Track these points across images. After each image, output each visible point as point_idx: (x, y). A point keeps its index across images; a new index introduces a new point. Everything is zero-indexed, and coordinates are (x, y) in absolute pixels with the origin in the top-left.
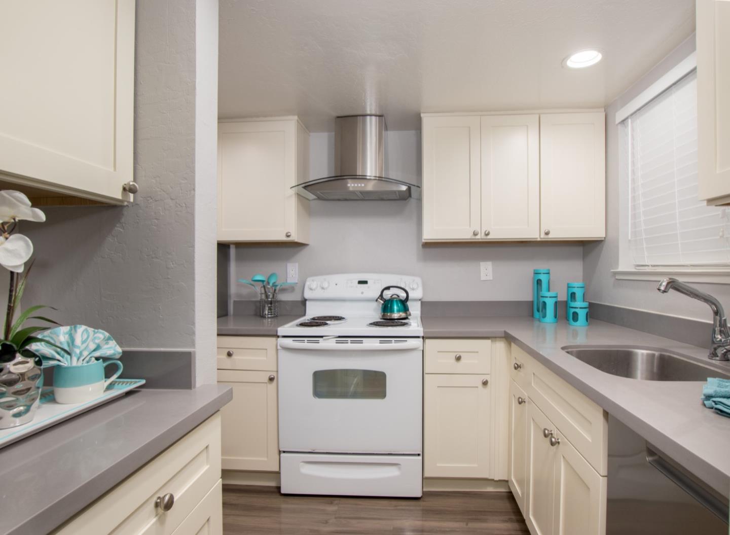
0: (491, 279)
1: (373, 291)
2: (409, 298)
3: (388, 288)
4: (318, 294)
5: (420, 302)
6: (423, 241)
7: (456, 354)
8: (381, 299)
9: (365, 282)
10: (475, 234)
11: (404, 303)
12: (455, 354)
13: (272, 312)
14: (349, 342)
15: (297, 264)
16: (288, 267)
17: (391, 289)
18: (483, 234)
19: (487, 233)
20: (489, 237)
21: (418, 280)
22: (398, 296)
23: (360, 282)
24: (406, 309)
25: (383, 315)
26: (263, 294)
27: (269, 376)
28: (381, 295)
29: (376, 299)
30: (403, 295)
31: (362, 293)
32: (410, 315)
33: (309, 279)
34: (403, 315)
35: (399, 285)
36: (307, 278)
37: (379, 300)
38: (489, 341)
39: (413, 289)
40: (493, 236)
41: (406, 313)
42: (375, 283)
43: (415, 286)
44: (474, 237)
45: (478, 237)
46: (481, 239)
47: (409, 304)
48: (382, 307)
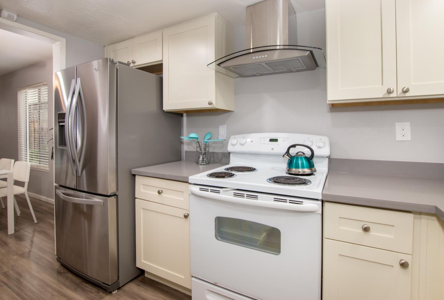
0: (410, 139)
1: (281, 147)
2: (314, 155)
3: (294, 146)
4: (238, 148)
5: (327, 160)
6: (328, 102)
7: (364, 223)
8: (287, 155)
9: (276, 140)
10: (389, 92)
11: (310, 160)
12: (362, 224)
13: (204, 161)
14: (245, 195)
15: (226, 126)
16: (219, 128)
17: (297, 146)
18: (400, 91)
19: (405, 90)
20: (407, 94)
21: (326, 139)
22: (304, 154)
23: (271, 140)
24: (311, 166)
25: (289, 170)
26: (198, 147)
27: (184, 213)
28: (288, 152)
29: (283, 155)
30: (308, 153)
31: (273, 149)
32: (315, 171)
33: (232, 137)
34: (307, 171)
35: (306, 144)
36: (230, 137)
37: (285, 155)
38: (411, 216)
39: (320, 147)
40: (413, 93)
41: (311, 170)
42: (284, 141)
43: (321, 145)
44: (388, 96)
45: (394, 95)
46: (397, 97)
47: (315, 160)
48: (288, 162)
